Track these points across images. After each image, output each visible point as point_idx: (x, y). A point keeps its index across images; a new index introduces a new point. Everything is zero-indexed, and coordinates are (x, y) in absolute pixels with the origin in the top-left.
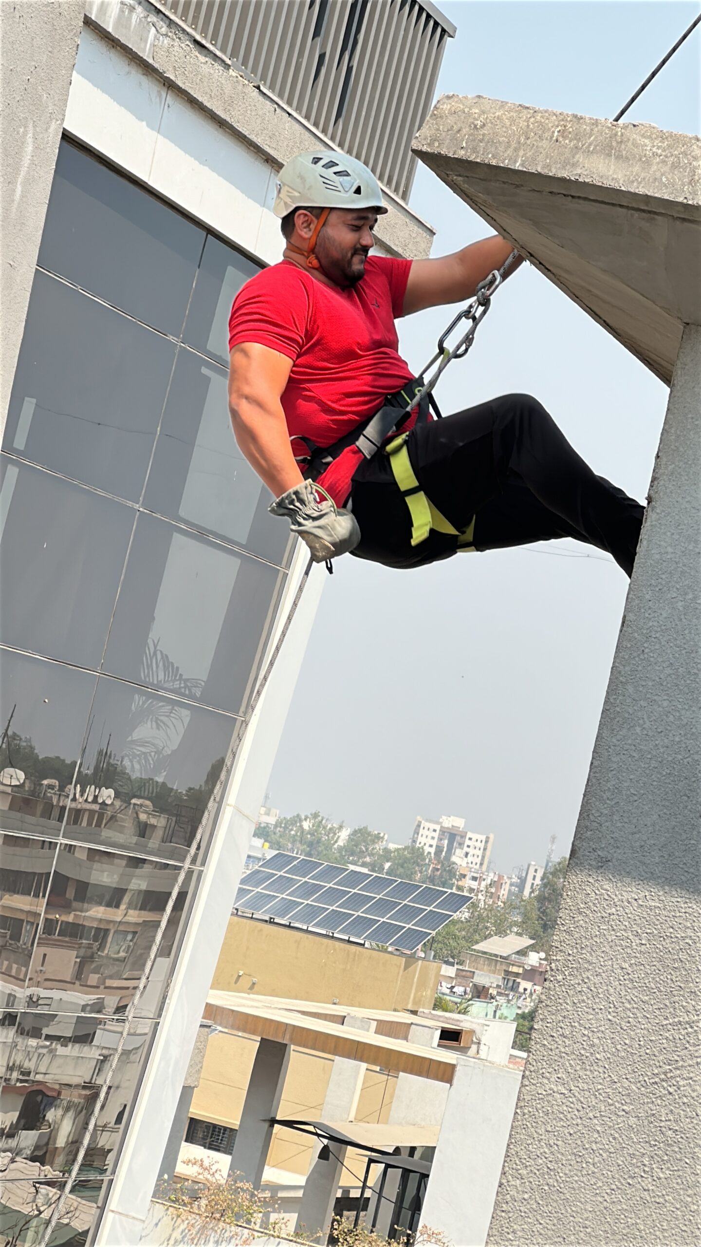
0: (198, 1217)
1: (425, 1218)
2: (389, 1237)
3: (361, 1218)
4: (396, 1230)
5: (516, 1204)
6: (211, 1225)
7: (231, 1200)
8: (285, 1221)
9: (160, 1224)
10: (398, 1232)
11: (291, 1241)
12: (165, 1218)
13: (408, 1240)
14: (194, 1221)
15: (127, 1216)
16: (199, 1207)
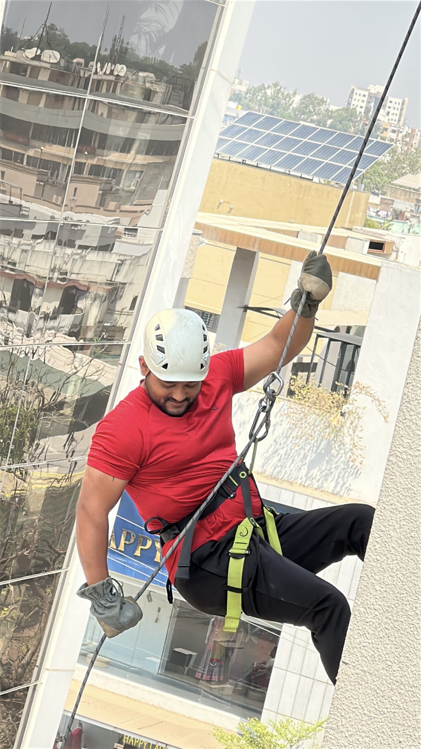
1: (358, 376)
2: (332, 390)
3: (311, 378)
4: (337, 386)
10: (338, 388)
13: (346, 392)
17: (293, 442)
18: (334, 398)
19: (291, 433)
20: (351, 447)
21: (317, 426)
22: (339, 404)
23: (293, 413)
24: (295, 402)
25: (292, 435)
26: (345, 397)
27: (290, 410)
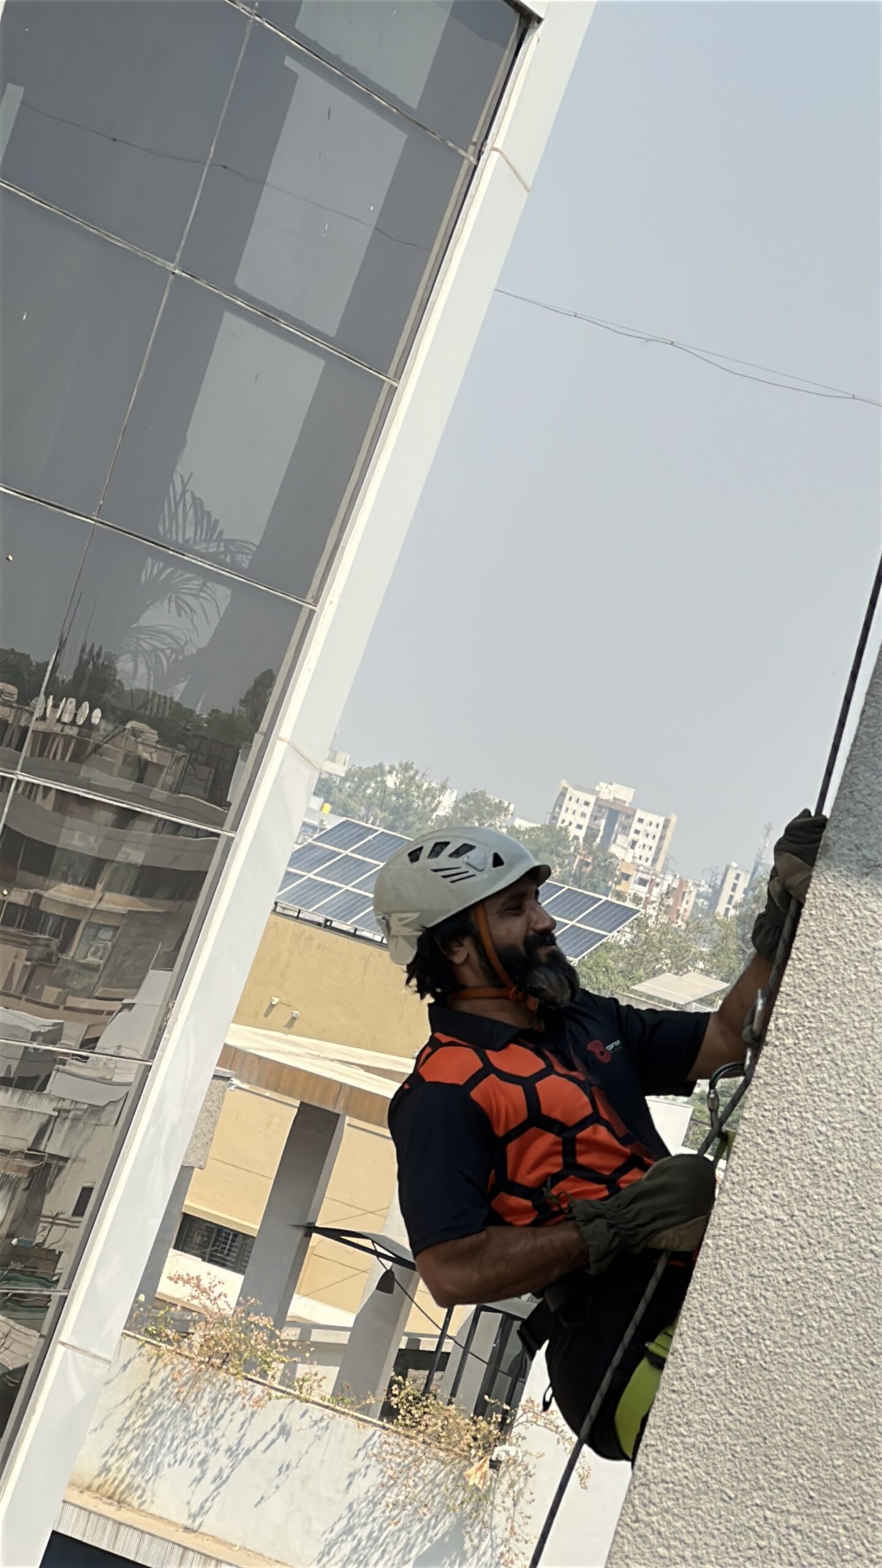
0: (187, 1361)
1: (533, 1388)
2: (476, 1413)
3: (434, 1382)
4: (486, 1403)
5: (694, 1382)
6: (207, 1376)
7: (239, 1340)
8: (319, 1377)
9: (130, 1366)
10: (488, 1407)
11: (327, 1407)
12: (137, 1360)
13: (504, 1419)
14: (180, 1367)
15: (85, 1352)
16: (190, 1346)
17: (387, 1514)
18: (477, 1430)
19: (384, 1496)
20: (507, 1535)
21: (439, 1486)
22: (488, 1442)
23: (392, 1454)
24: (396, 1432)
25: (386, 1499)
26: (500, 1430)
27: (385, 1447)
